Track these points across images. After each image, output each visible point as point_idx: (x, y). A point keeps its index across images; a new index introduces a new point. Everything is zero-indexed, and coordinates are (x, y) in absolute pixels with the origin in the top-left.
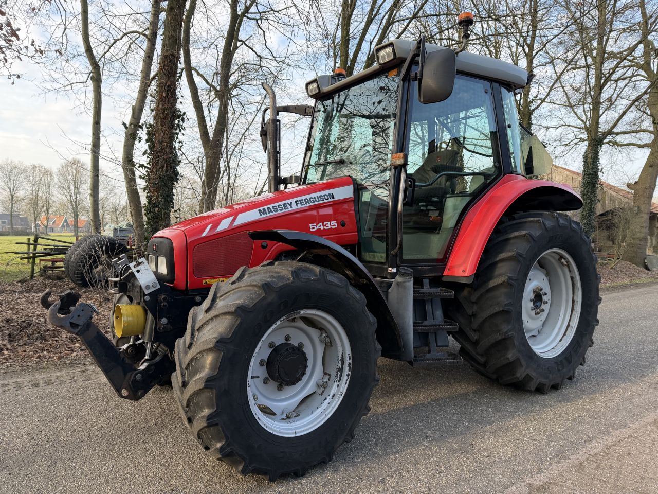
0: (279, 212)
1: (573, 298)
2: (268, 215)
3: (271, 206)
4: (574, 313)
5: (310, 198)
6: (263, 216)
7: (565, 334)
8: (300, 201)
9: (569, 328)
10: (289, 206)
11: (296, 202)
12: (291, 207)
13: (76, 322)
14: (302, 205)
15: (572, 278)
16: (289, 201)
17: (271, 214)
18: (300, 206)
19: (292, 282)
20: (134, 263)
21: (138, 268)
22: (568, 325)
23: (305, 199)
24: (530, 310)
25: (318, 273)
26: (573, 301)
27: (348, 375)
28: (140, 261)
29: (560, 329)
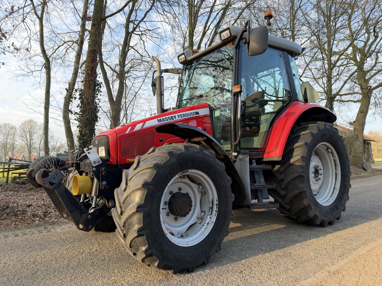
0: (169, 121)
1: (336, 172)
2: (163, 122)
3: (164, 118)
4: (337, 181)
5: (186, 114)
6: (160, 123)
7: (333, 193)
8: (180, 115)
9: (335, 190)
10: (174, 118)
11: (178, 115)
12: (175, 118)
13: (53, 182)
14: (181, 117)
15: (334, 160)
16: (174, 115)
17: (164, 122)
18: (180, 118)
19: (185, 152)
20: (87, 148)
21: (89, 151)
22: (334, 188)
23: (183, 114)
24: (313, 178)
25: (198, 148)
26: (336, 174)
27: (216, 211)
28: (90, 147)
29: (330, 190)
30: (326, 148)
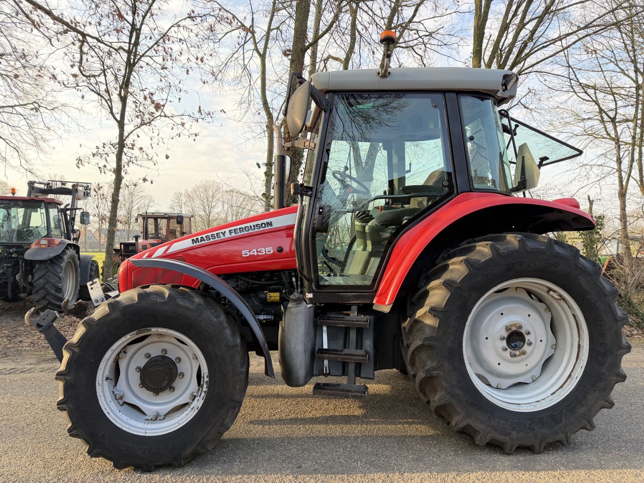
0: (212, 240)
1: (579, 342)
2: (200, 243)
3: (204, 236)
4: (578, 361)
5: (245, 227)
6: (195, 244)
7: (562, 387)
8: (235, 230)
10: (222, 235)
11: (230, 231)
12: (224, 236)
13: (41, 324)
14: (235, 233)
15: (574, 316)
16: (223, 231)
17: (203, 242)
18: (233, 234)
20: (91, 282)
21: (92, 286)
22: (570, 376)
23: (240, 229)
24: (501, 351)
26: (579, 346)
28: (94, 281)
29: (558, 379)
30: (546, 289)
